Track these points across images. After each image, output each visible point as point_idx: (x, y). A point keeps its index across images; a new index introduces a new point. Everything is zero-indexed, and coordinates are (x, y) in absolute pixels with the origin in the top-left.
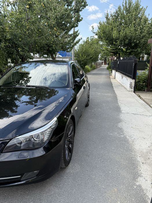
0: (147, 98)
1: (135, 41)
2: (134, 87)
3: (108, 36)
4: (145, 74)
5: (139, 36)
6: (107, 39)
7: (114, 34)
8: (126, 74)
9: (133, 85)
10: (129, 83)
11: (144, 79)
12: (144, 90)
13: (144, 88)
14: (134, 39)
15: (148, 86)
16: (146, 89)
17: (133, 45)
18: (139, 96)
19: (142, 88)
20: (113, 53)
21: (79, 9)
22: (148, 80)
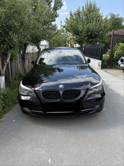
0: (112, 72)
1: (95, 33)
2: (101, 65)
3: (75, 29)
4: (107, 56)
5: (98, 30)
6: (74, 31)
7: (80, 27)
8: (93, 57)
9: (101, 64)
10: (98, 63)
11: (107, 60)
12: (107, 68)
13: (107, 66)
14: (94, 32)
15: (110, 64)
16: (108, 67)
17: (94, 35)
18: (106, 72)
19: (106, 66)
20: (78, 41)
21: (57, 8)
22: (110, 60)
